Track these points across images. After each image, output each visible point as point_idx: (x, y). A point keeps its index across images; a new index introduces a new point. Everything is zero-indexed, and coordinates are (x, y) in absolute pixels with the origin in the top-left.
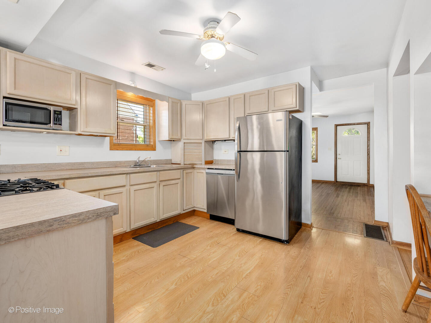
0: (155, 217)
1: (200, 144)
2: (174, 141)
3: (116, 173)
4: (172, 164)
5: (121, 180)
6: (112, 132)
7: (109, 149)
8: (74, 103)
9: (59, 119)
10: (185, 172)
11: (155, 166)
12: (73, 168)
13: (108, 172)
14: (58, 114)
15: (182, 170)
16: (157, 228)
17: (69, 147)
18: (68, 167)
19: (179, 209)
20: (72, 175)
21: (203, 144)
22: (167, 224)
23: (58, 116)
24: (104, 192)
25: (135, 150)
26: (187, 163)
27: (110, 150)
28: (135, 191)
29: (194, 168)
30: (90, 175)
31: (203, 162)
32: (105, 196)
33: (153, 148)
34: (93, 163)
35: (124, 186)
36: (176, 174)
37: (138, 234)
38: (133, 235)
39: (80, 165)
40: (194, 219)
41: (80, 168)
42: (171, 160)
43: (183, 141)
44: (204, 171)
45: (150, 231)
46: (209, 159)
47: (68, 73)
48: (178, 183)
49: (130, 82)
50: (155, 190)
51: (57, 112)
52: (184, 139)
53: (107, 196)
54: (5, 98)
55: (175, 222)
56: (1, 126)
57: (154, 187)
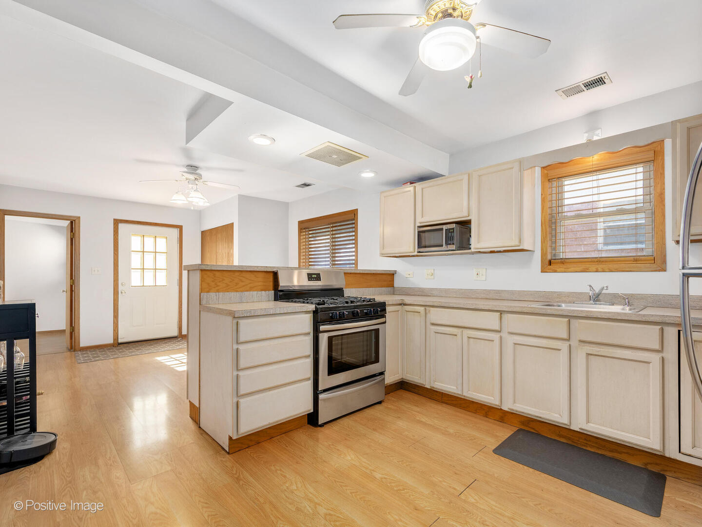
0: (561, 414)
7: (540, 271)
8: (467, 215)
12: (488, 297)
16: (584, 448)
17: (486, 269)
18: (483, 296)
23: (451, 234)
27: (542, 272)
28: (515, 344)
32: (470, 338)
33: (655, 264)
34: (512, 292)
35: (496, 331)
37: (533, 429)
39: (497, 295)
41: (497, 298)
48: (648, 363)
51: (451, 231)
53: (471, 340)
54: (419, 227)
55: (650, 468)
56: (416, 253)
57: (560, 350)
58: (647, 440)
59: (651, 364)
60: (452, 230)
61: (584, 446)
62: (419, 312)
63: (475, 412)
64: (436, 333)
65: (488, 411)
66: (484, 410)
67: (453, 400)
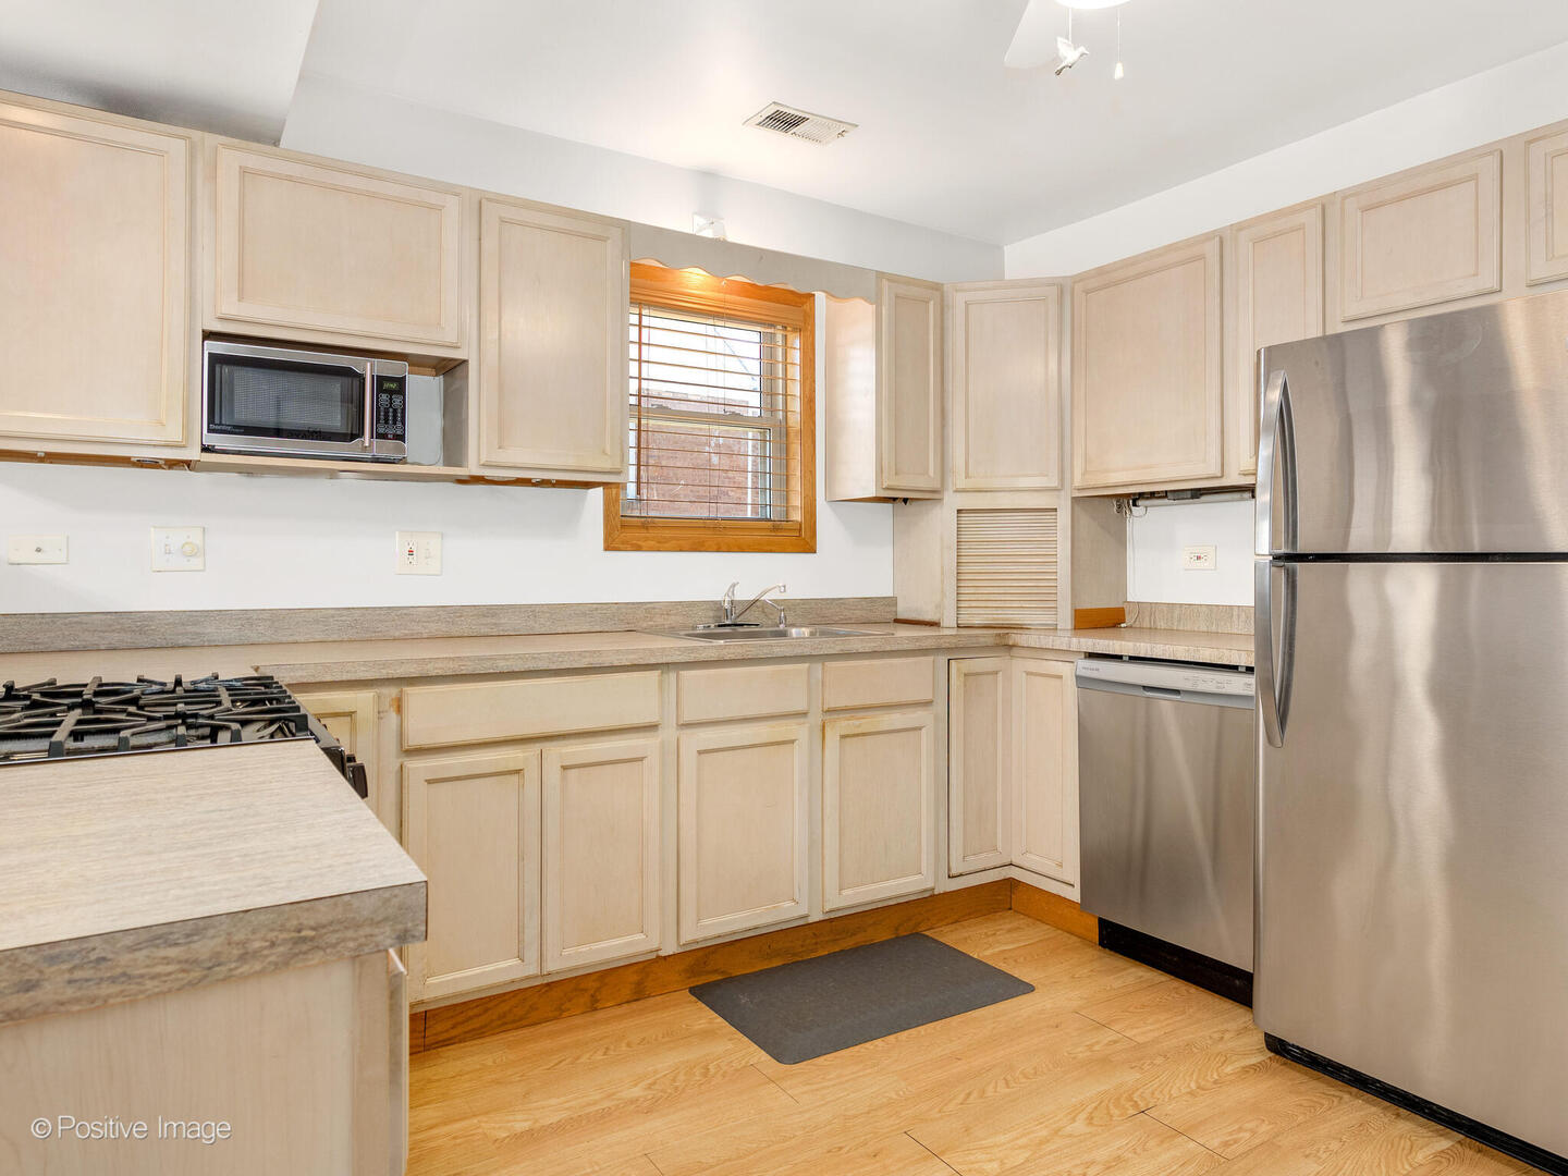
0: (797, 897)
1: (1048, 516)
2: (905, 500)
3: (616, 663)
4: (897, 621)
5: (634, 697)
6: (607, 465)
7: (600, 544)
8: (451, 338)
9: (395, 411)
10: (958, 670)
11: (806, 631)
12: (455, 631)
13: (580, 654)
14: (391, 392)
15: (943, 660)
16: (813, 956)
17: (442, 535)
18: (433, 628)
19: (924, 870)
20: (430, 666)
21: (1064, 517)
22: (860, 939)
23: (391, 399)
24: (564, 750)
25: (715, 547)
26: (977, 621)
27: (607, 548)
28: (700, 752)
29: (1010, 647)
30: (503, 666)
31: (1065, 619)
32: (565, 768)
33: (801, 539)
34: (532, 611)
35: (652, 728)
36: (912, 677)
37: (716, 971)
38: (692, 971)
40: (1009, 931)
41: (484, 630)
42: (891, 602)
43: (952, 501)
44: (1066, 670)
45: (776, 963)
46: (1097, 601)
47: (432, 207)
48: (920, 729)
49: (697, 218)
50: (798, 756)
51: (387, 385)
52: (956, 491)
53: (573, 773)
54: (209, 335)
55: (902, 934)
56: (194, 454)
57: (793, 742)
58: (917, 877)
59: (923, 730)
60: (393, 386)
61: (812, 951)
62: (350, 714)
63: (559, 1013)
64: (429, 782)
65: (598, 989)
66: (586, 990)
67: (471, 1018)
